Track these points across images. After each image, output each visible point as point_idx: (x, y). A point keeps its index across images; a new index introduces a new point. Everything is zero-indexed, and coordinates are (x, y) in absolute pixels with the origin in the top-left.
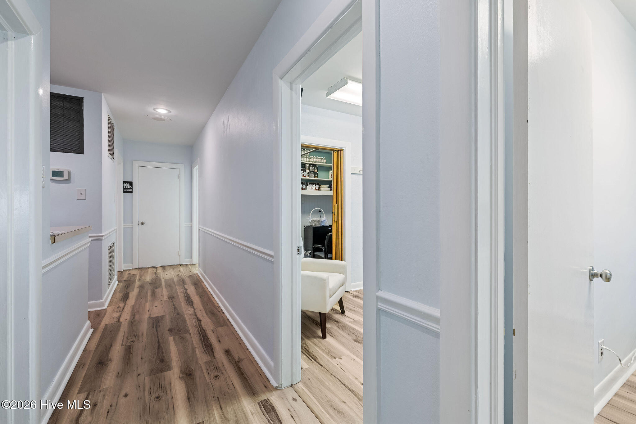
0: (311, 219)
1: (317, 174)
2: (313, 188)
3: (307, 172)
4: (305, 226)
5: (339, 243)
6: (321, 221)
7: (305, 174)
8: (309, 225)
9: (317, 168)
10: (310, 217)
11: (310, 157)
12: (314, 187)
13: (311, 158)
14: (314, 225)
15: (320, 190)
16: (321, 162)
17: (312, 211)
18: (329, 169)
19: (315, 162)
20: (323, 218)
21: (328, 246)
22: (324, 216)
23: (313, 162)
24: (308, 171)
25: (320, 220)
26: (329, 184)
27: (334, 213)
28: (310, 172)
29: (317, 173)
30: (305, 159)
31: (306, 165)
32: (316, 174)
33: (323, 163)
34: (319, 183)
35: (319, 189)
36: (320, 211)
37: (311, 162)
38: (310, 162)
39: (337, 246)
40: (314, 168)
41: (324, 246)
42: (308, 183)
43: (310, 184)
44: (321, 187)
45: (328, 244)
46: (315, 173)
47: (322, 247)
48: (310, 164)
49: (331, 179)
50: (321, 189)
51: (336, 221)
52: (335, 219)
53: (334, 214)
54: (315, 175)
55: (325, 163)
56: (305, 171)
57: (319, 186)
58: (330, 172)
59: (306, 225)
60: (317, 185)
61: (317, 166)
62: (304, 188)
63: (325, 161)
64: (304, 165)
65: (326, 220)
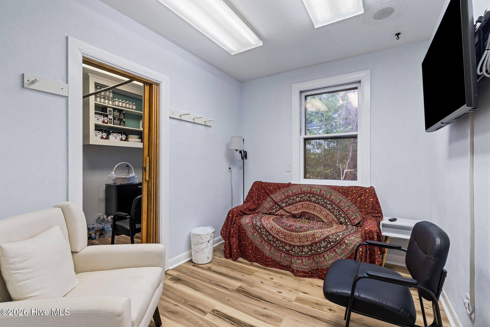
0: (115, 176)
1: (124, 122)
2: (118, 138)
3: (109, 117)
4: (106, 185)
5: (152, 209)
6: (129, 178)
7: (106, 120)
8: (111, 182)
9: (124, 114)
10: (113, 173)
11: (114, 100)
12: (119, 136)
13: (116, 100)
14: (119, 183)
15: (128, 141)
16: (129, 108)
17: (116, 166)
18: (139, 117)
19: (121, 107)
20: (133, 174)
21: (136, 213)
22: (133, 172)
23: (118, 106)
24: (111, 117)
25: (127, 177)
26: (140, 135)
27: (144, 169)
28: (114, 118)
29: (124, 120)
30: (107, 101)
31: (108, 109)
32: (122, 121)
33: (132, 109)
34: (127, 133)
35: (126, 140)
36: (127, 166)
37: (116, 105)
38: (114, 105)
39: (149, 213)
40: (120, 114)
41: (130, 214)
42: (111, 132)
43: (113, 132)
44: (128, 137)
45: (135, 211)
46: (120, 120)
47: (127, 215)
48: (114, 109)
49: (141, 129)
50: (129, 139)
51: (147, 179)
52: (146, 177)
53: (145, 171)
54: (120, 122)
55: (135, 110)
56: (107, 116)
57: (127, 136)
58: (141, 122)
59: (107, 183)
60: (124, 134)
61: (124, 112)
62: (104, 137)
63: (134, 107)
64: (105, 110)
65: (136, 177)
